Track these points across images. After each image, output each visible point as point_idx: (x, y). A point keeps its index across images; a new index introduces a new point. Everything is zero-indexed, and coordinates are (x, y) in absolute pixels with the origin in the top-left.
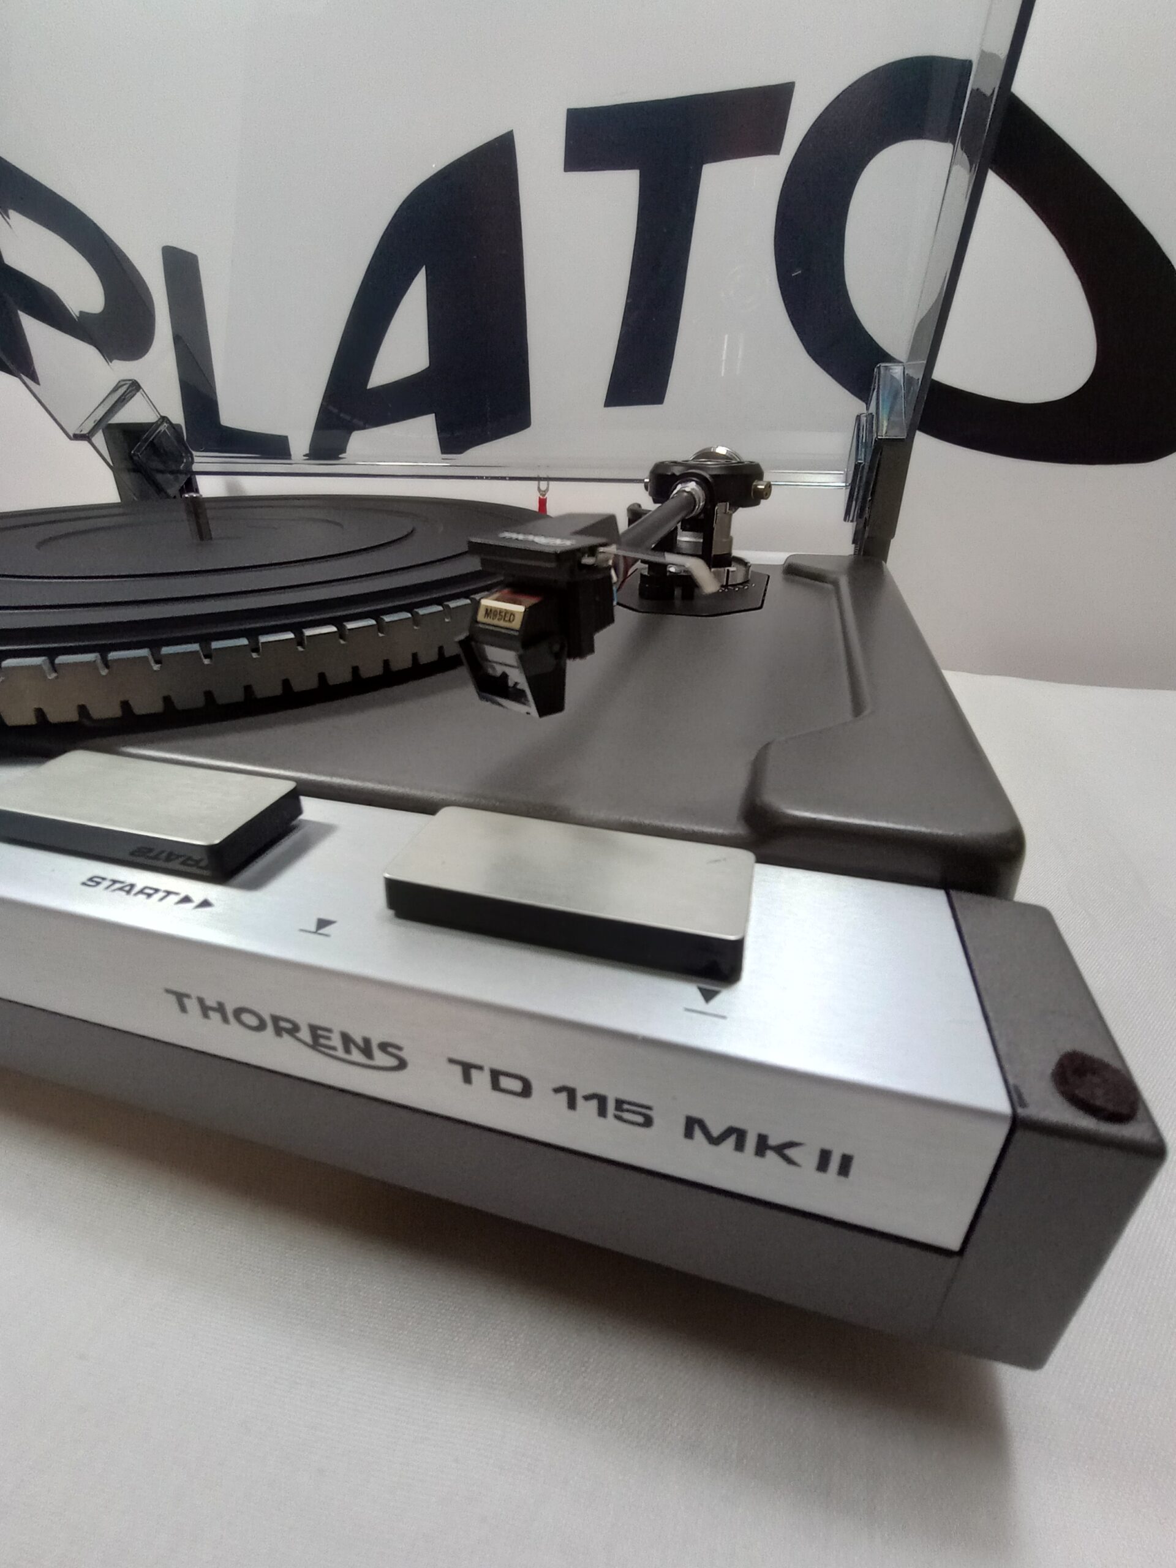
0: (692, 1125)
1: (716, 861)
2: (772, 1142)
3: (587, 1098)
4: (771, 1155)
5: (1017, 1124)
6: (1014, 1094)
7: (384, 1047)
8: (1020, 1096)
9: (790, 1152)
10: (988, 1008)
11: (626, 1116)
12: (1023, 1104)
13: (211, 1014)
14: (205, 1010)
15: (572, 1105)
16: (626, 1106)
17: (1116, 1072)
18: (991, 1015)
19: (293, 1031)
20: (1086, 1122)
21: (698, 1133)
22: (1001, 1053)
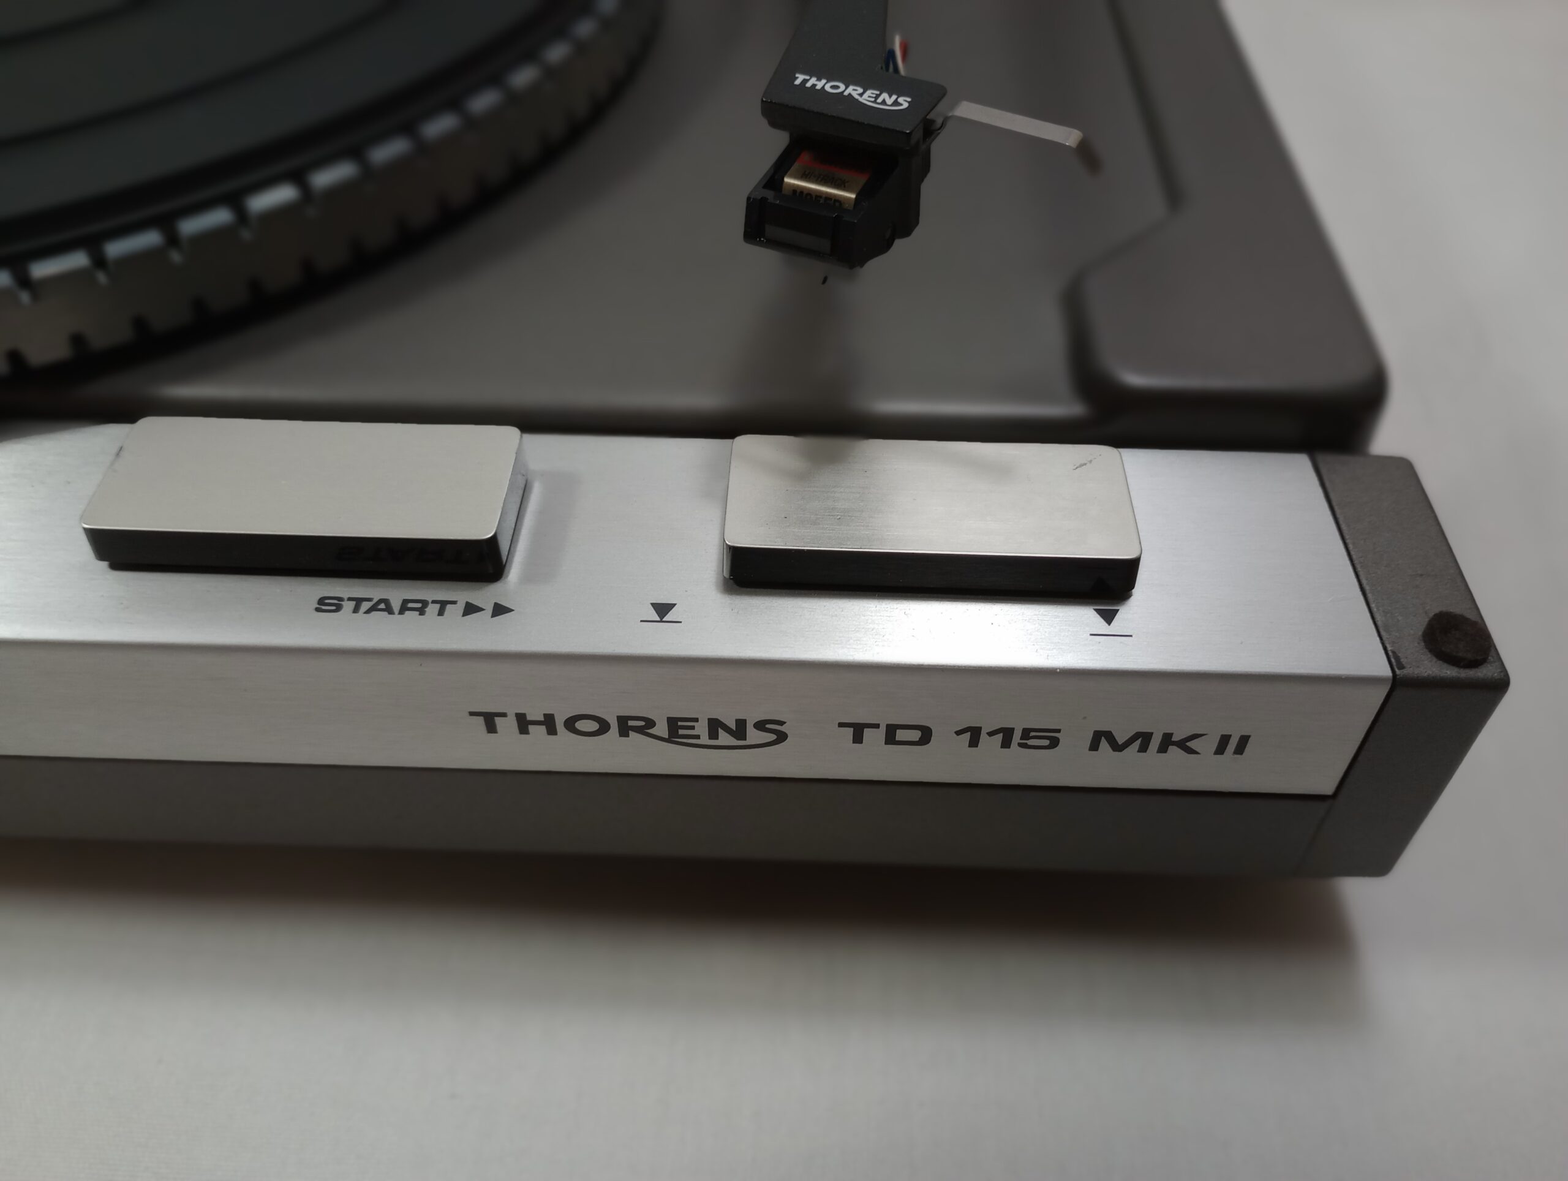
0: (1098, 738)
1: (1082, 465)
2: (1175, 739)
3: (991, 734)
4: (1173, 749)
5: (1397, 684)
6: (1393, 659)
7: (760, 726)
8: (1397, 659)
9: (1191, 744)
10: (1364, 582)
11: (1031, 742)
12: (1401, 667)
13: (531, 728)
14: (523, 724)
15: (974, 743)
16: (1033, 734)
17: (1474, 624)
18: (1367, 588)
19: (646, 726)
20: (1449, 672)
21: (1104, 744)
22: (1379, 623)
